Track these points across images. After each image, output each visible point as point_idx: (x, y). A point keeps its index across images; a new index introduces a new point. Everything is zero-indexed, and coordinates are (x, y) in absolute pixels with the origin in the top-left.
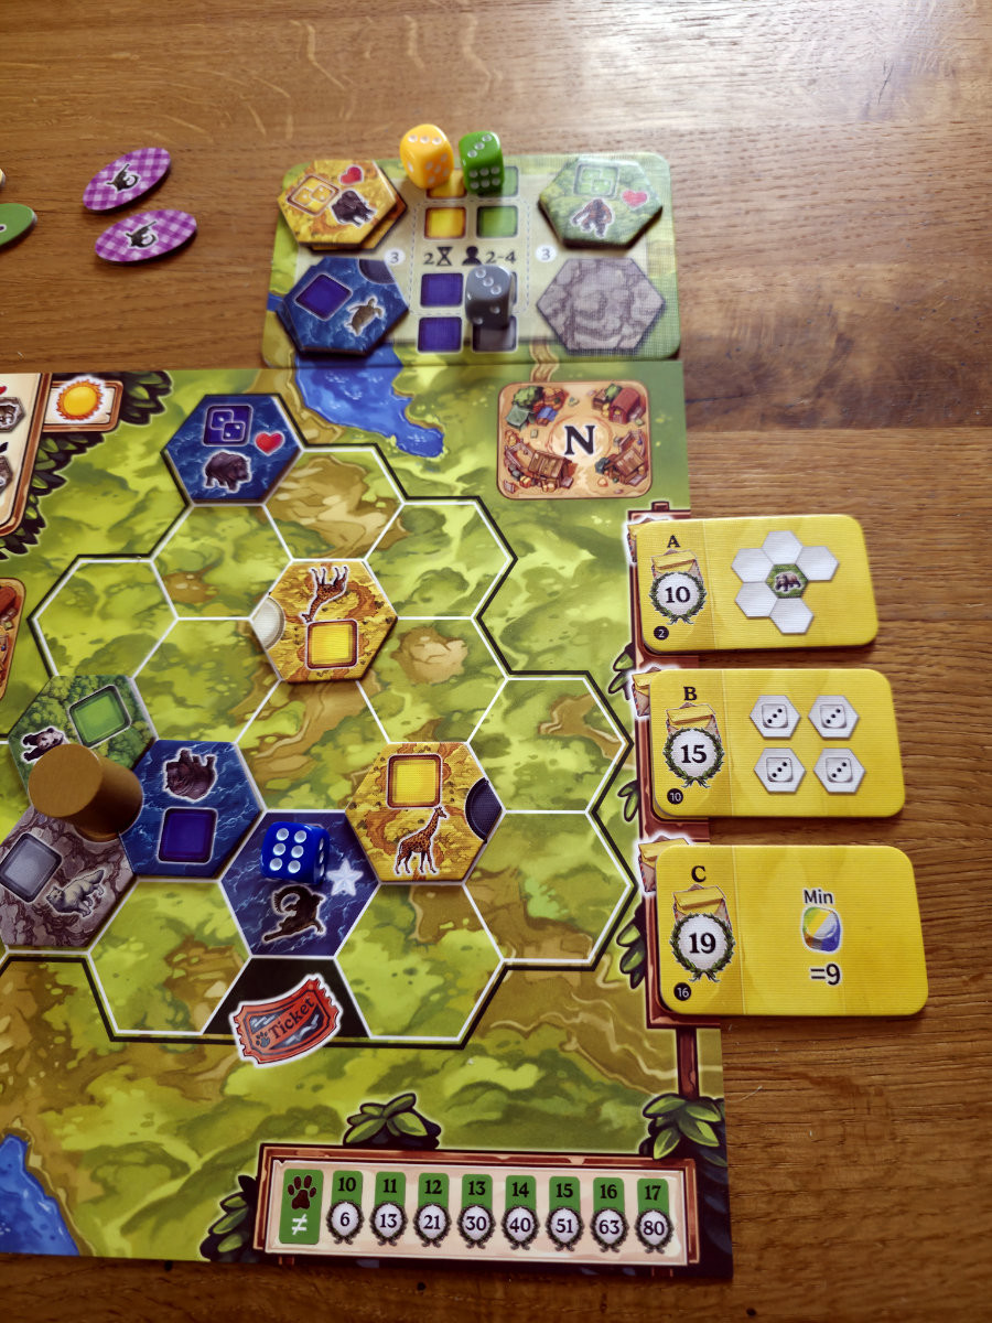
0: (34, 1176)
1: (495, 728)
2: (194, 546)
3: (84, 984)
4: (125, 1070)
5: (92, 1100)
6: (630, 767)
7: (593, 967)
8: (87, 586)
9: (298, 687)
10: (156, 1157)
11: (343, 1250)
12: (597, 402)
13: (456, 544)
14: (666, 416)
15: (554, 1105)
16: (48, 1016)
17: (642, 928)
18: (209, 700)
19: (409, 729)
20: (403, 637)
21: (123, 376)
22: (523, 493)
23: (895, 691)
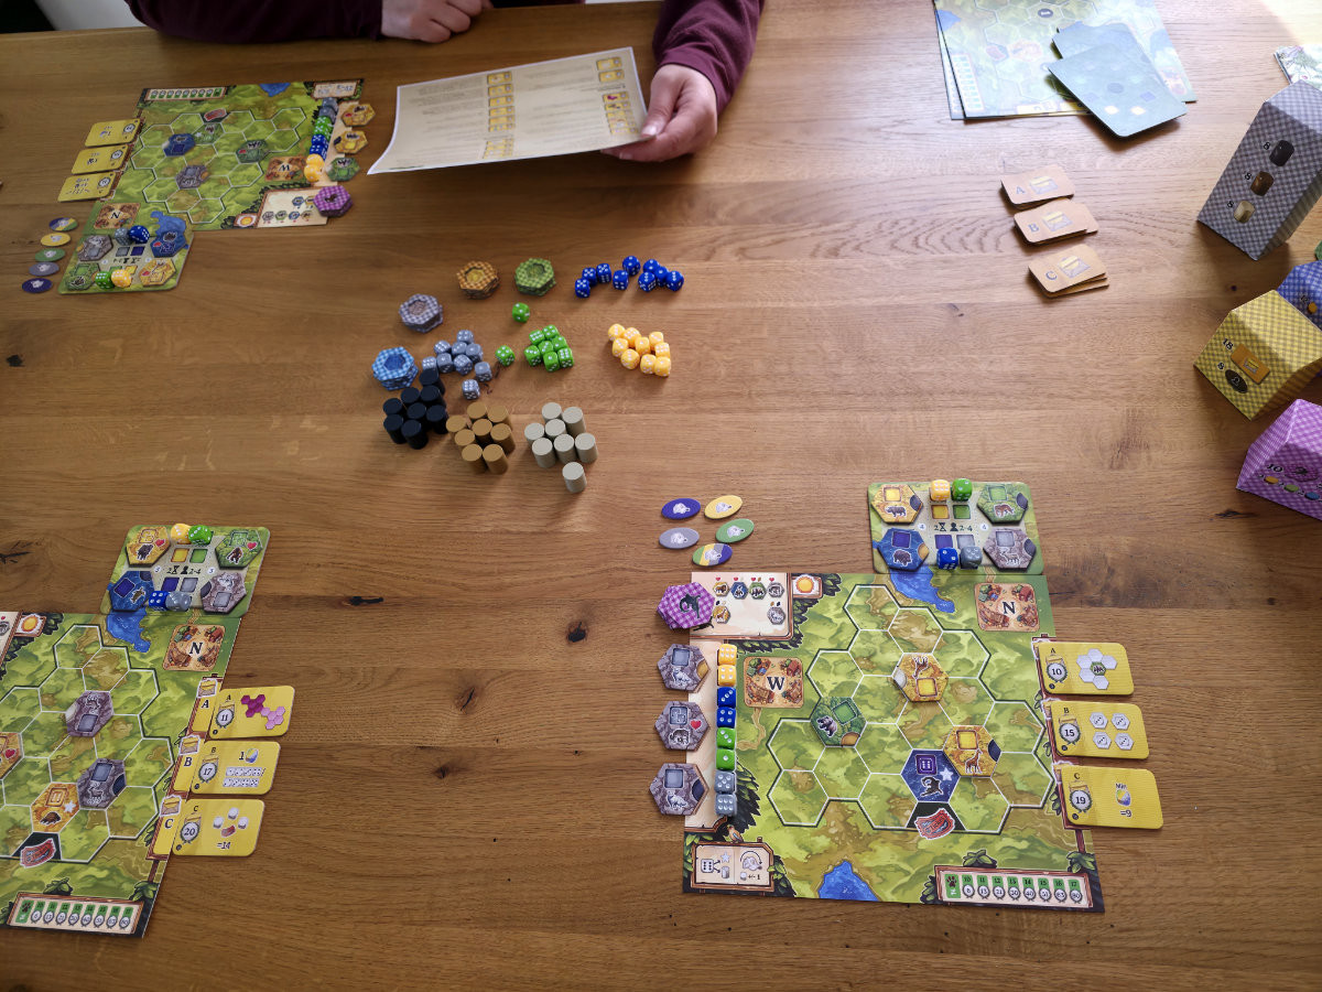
0: (856, 874)
1: (993, 721)
2: (864, 646)
3: (858, 809)
4: (880, 840)
5: (871, 850)
6: (1046, 737)
7: (1042, 808)
8: (826, 661)
9: (915, 703)
10: (899, 869)
11: (969, 900)
12: (1014, 593)
13: (966, 648)
14: (1042, 600)
15: (1035, 854)
16: (849, 820)
17: (1058, 795)
18: (883, 707)
19: (961, 720)
20: (952, 685)
21: (820, 575)
22: (990, 629)
23: (1143, 713)
